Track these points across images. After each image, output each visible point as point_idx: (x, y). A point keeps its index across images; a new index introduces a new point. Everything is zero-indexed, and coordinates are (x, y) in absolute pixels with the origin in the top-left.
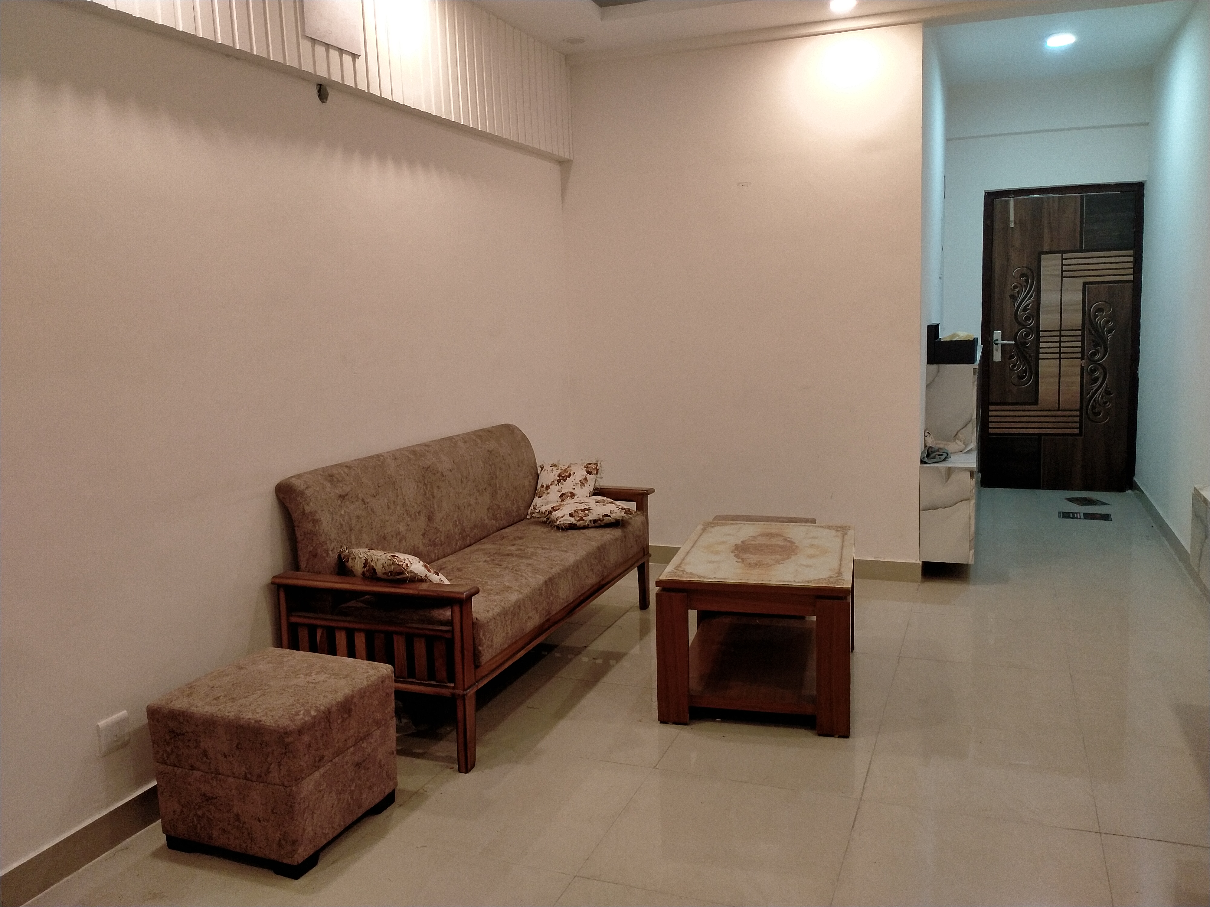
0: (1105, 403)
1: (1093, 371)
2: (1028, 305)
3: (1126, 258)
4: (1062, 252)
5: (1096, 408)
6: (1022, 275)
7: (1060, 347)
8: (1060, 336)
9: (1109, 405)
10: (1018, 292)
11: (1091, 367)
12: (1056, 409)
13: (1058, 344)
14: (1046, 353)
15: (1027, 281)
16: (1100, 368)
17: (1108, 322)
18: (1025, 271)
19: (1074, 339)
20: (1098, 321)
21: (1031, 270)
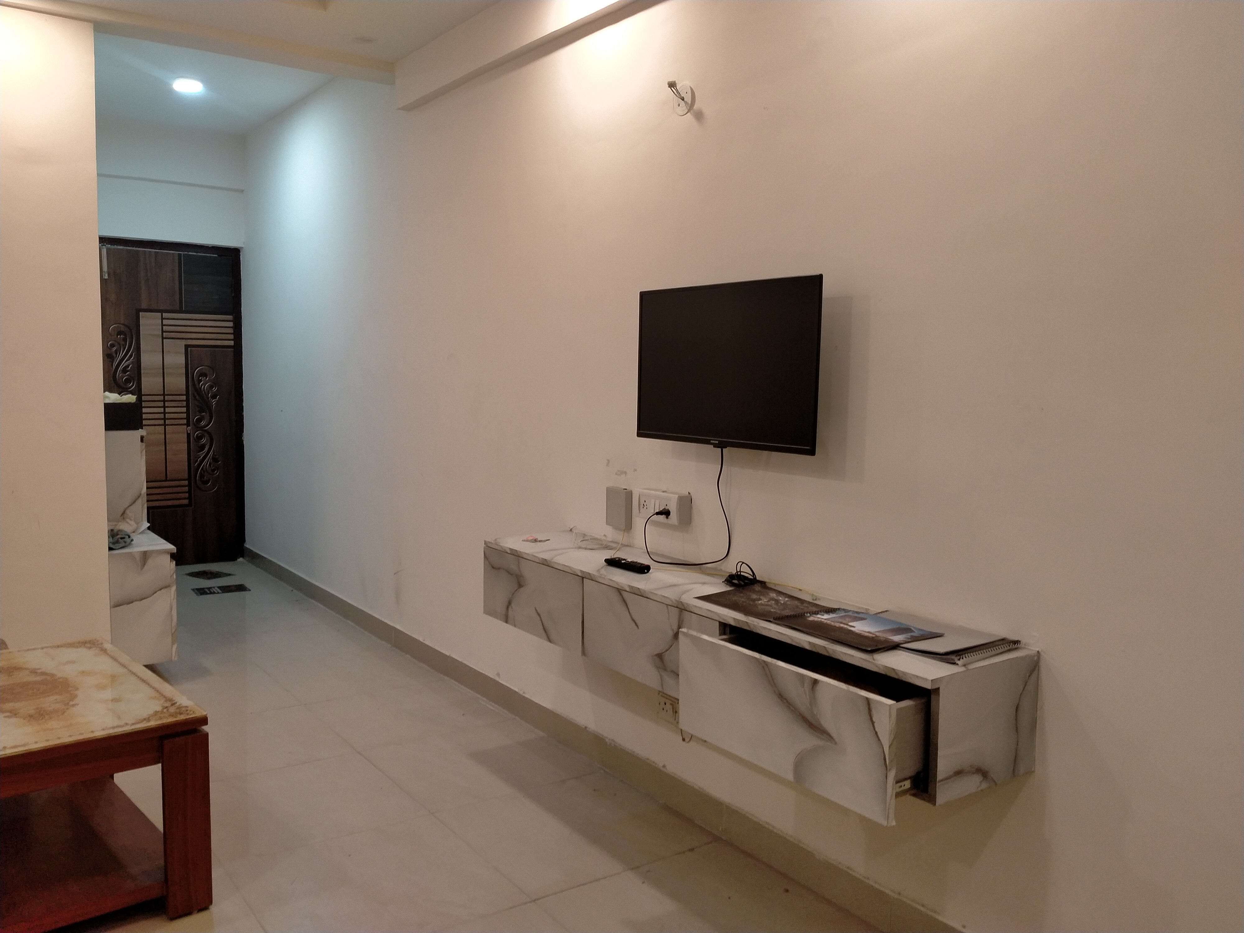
0: (213, 470)
1: (199, 438)
2: (128, 366)
3: (225, 323)
4: (162, 311)
5: (205, 476)
6: (119, 333)
7: (165, 413)
8: (164, 401)
9: (217, 473)
10: (116, 352)
11: (197, 434)
12: (164, 479)
13: (162, 410)
14: (149, 419)
15: (125, 340)
16: (206, 434)
17: (211, 387)
18: (123, 328)
19: (179, 404)
20: (202, 386)
21: (129, 328)
